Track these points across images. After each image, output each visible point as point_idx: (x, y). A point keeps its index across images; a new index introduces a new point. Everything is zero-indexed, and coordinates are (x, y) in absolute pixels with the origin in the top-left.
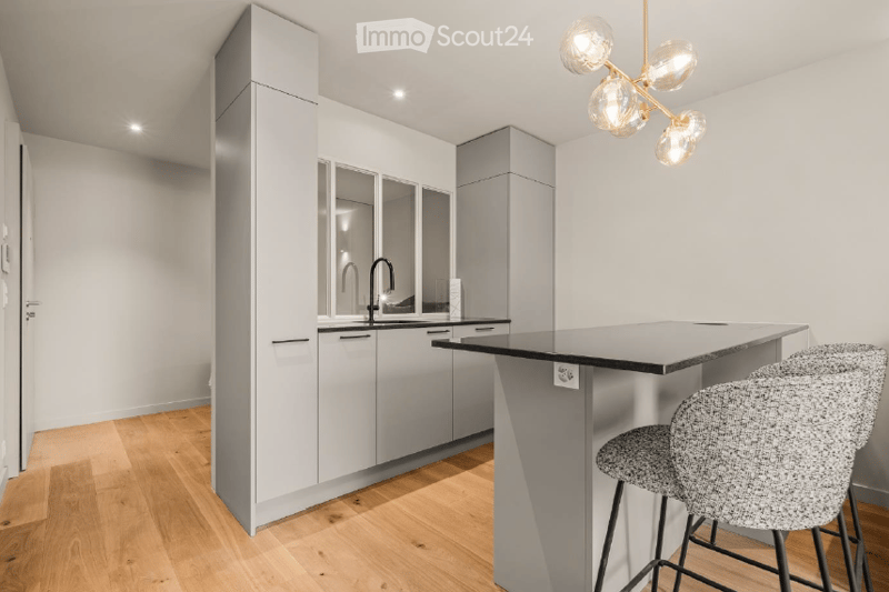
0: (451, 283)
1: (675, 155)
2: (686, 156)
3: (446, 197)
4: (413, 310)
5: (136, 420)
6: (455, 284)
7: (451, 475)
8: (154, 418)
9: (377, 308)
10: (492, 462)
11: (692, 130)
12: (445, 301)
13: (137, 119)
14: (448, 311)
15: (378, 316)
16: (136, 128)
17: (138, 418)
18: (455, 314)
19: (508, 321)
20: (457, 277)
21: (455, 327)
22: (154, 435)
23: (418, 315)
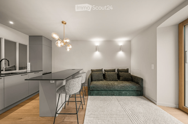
0: (27, 63)
1: (68, 50)
2: (70, 50)
3: (26, 46)
6: (29, 64)
7: (28, 103)
10: (39, 97)
11: (71, 47)
12: (26, 66)
14: (27, 69)
19: (42, 71)
20: (29, 62)
21: (29, 73)
23: (17, 71)
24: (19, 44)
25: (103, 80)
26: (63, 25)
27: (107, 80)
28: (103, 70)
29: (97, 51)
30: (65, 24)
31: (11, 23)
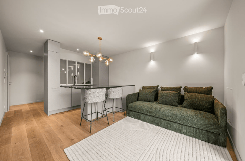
3: (91, 65)
4: (83, 83)
5: (32, 104)
6: (92, 79)
8: (36, 103)
9: (75, 83)
13: (31, 50)
14: (90, 83)
15: (75, 84)
16: (31, 51)
17: (32, 103)
18: (92, 83)
19: (99, 85)
22: (35, 105)
24: (86, 64)
25: (153, 102)
26: (99, 40)
27: (158, 102)
28: (159, 87)
29: (152, 60)
30: (101, 39)
31: (78, 50)
